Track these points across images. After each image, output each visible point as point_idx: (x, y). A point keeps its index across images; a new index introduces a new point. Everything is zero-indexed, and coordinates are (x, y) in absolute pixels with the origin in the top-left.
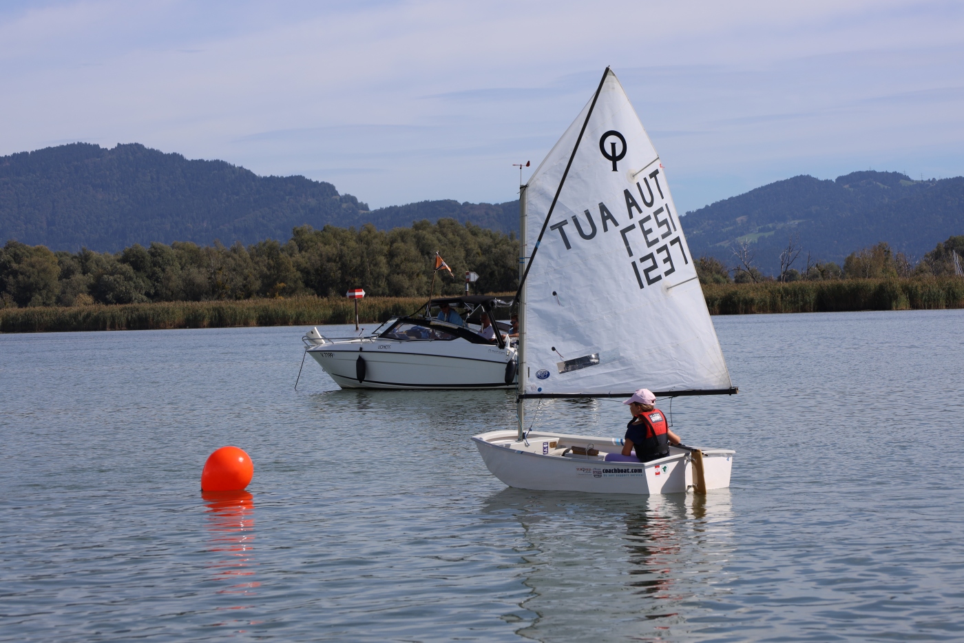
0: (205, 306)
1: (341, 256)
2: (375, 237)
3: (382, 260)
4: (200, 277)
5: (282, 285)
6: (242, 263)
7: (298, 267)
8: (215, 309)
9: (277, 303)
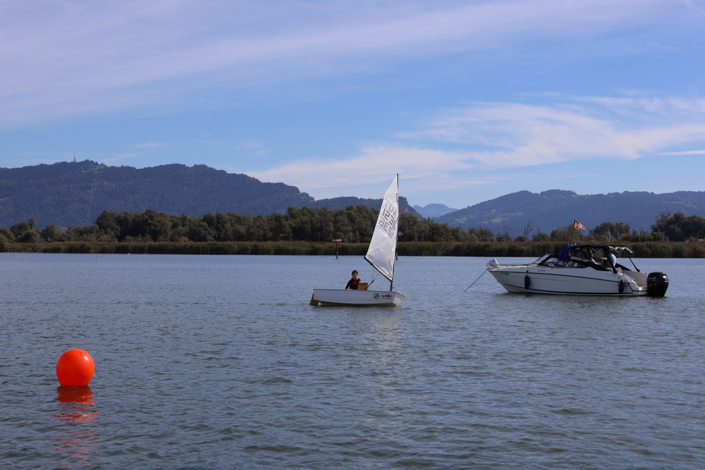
0: (247, 244)
1: (311, 222)
2: (328, 213)
3: (331, 224)
4: (242, 229)
5: (282, 235)
6: (263, 223)
7: (290, 226)
8: (254, 246)
9: (281, 243)
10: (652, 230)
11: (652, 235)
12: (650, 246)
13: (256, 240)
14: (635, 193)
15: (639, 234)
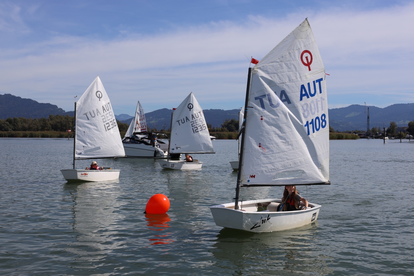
0: (28, 132)
1: (61, 122)
2: (69, 118)
3: (71, 123)
4: (26, 126)
5: (46, 128)
6: (36, 123)
7: (50, 124)
8: (30, 133)
9: (45, 132)
10: (221, 127)
11: (221, 129)
12: (218, 134)
13: (33, 131)
14: (215, 110)
15: (215, 128)
